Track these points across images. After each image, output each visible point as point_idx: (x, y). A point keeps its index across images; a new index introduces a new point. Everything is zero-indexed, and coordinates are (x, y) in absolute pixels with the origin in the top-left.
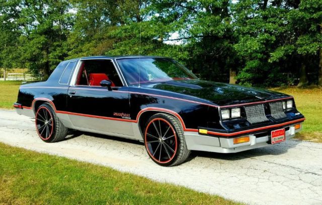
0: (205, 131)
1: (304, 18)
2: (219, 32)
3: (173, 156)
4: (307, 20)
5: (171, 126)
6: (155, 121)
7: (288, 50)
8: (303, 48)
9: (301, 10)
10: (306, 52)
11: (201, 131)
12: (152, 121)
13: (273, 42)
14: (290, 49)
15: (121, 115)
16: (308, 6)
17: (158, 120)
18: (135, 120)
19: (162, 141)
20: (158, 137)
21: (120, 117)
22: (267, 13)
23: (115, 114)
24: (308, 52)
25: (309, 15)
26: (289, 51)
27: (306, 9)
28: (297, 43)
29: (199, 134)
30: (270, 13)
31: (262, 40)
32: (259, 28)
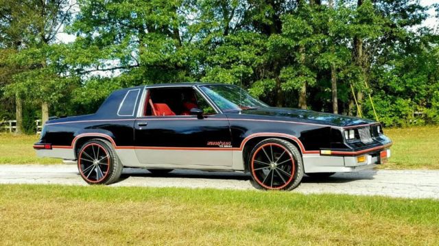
0: (329, 152)
1: (288, 45)
2: (179, 61)
3: (289, 181)
4: (291, 48)
5: (286, 150)
6: (265, 147)
7: (268, 86)
8: (287, 83)
9: (284, 36)
10: (291, 88)
11: (323, 152)
12: (262, 147)
13: (250, 75)
14: (271, 84)
15: (218, 143)
16: (292, 31)
17: (269, 146)
18: (239, 147)
19: (274, 166)
20: (270, 162)
21: (218, 146)
22: (239, 39)
23: (210, 143)
24: (293, 88)
25: (294, 42)
26: (270, 86)
27: (290, 35)
28: (280, 77)
29: (321, 155)
30: (243, 38)
31: (236, 72)
32: (232, 58)
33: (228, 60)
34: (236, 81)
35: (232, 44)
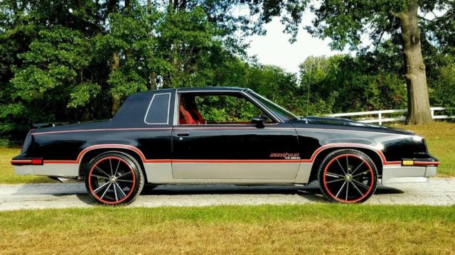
0: (411, 162)
3: (367, 193)
5: (365, 161)
6: (339, 159)
7: (91, 91)
8: (118, 89)
11: (405, 162)
12: (336, 158)
13: (72, 78)
15: (284, 155)
17: (345, 157)
18: (309, 158)
19: (350, 178)
20: (344, 174)
23: (273, 155)
26: (94, 91)
28: (109, 81)
29: (402, 165)
30: (60, 35)
31: (57, 74)
32: (50, 57)
33: (45, 59)
34: (57, 84)
35: (48, 41)
